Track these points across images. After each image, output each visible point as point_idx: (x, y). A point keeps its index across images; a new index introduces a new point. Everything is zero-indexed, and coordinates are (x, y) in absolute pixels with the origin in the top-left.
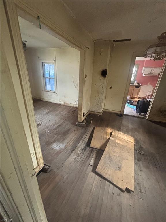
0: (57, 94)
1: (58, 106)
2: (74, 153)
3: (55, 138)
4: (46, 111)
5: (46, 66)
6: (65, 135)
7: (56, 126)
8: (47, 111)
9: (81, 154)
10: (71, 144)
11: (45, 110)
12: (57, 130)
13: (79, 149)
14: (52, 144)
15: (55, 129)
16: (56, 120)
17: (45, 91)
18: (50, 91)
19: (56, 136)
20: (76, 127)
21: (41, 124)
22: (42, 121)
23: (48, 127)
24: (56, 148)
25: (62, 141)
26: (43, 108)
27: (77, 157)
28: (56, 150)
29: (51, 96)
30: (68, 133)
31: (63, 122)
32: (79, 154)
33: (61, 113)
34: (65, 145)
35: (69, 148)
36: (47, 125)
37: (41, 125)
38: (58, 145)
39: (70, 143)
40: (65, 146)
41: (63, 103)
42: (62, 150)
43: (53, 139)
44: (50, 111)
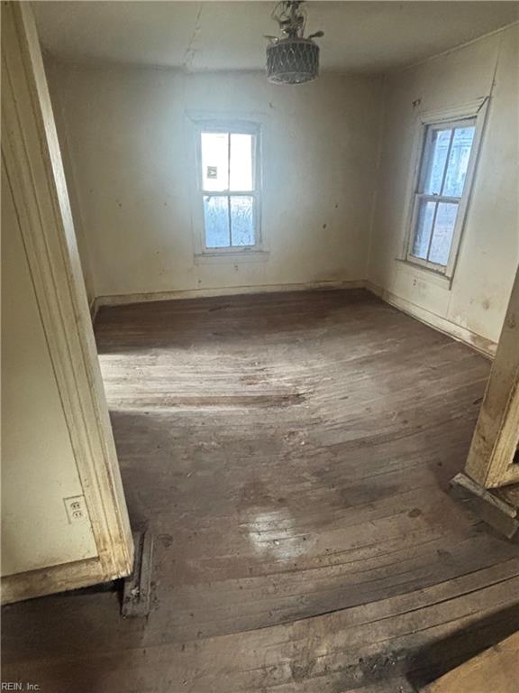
0: (451, 280)
1: (436, 343)
2: (292, 638)
3: (298, 487)
4: (364, 350)
5: (443, 138)
6: (347, 505)
7: (351, 436)
8: (369, 350)
9: (324, 679)
10: (335, 570)
11: (363, 347)
12: (338, 459)
13: (340, 639)
14: (264, 504)
15: (334, 449)
16: (372, 407)
17: (406, 261)
18: (424, 264)
19: (308, 484)
20: (440, 494)
21: (304, 399)
22: (320, 388)
23: (318, 422)
24: (256, 536)
25: (307, 525)
26: (364, 335)
27: (288, 670)
28: (249, 543)
29: (425, 286)
30: (370, 504)
31: (395, 434)
32: (313, 662)
33: (423, 383)
34: (304, 552)
35: (306, 583)
36: (323, 411)
37: (303, 404)
38: (281, 530)
39: (337, 564)
40: (301, 558)
41: (465, 336)
42: (266, 567)
43: (286, 490)
44: (379, 357)
